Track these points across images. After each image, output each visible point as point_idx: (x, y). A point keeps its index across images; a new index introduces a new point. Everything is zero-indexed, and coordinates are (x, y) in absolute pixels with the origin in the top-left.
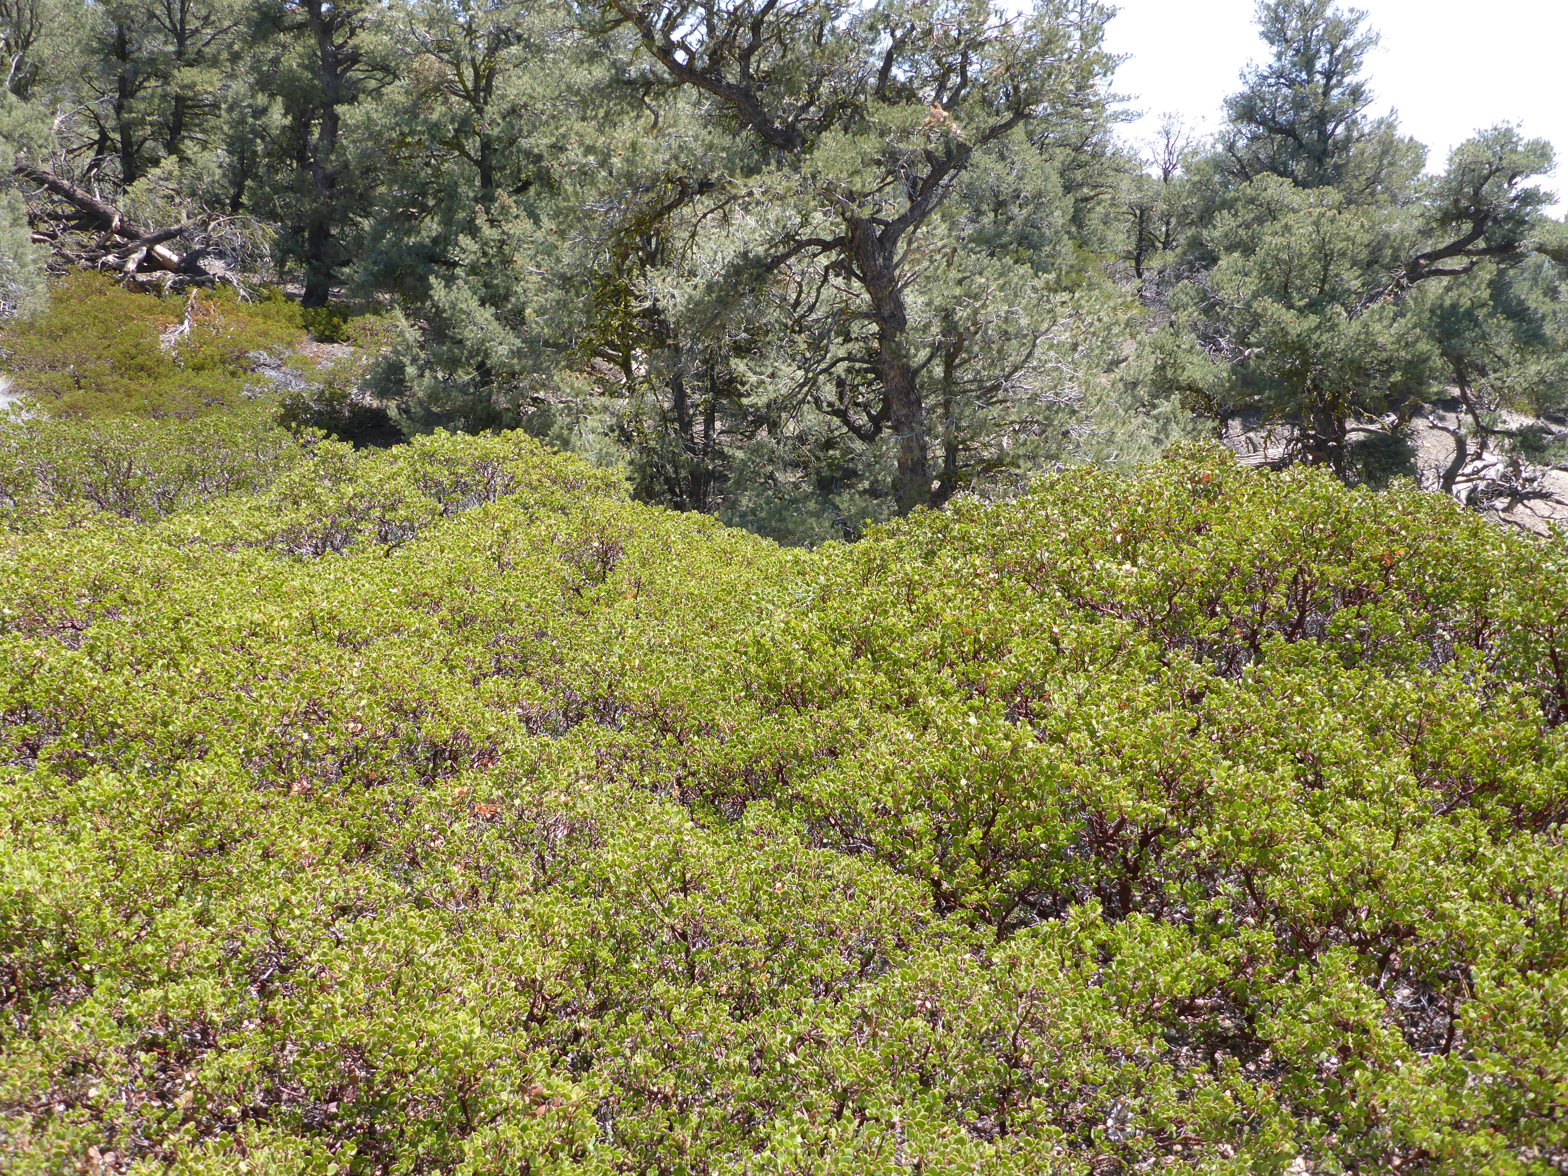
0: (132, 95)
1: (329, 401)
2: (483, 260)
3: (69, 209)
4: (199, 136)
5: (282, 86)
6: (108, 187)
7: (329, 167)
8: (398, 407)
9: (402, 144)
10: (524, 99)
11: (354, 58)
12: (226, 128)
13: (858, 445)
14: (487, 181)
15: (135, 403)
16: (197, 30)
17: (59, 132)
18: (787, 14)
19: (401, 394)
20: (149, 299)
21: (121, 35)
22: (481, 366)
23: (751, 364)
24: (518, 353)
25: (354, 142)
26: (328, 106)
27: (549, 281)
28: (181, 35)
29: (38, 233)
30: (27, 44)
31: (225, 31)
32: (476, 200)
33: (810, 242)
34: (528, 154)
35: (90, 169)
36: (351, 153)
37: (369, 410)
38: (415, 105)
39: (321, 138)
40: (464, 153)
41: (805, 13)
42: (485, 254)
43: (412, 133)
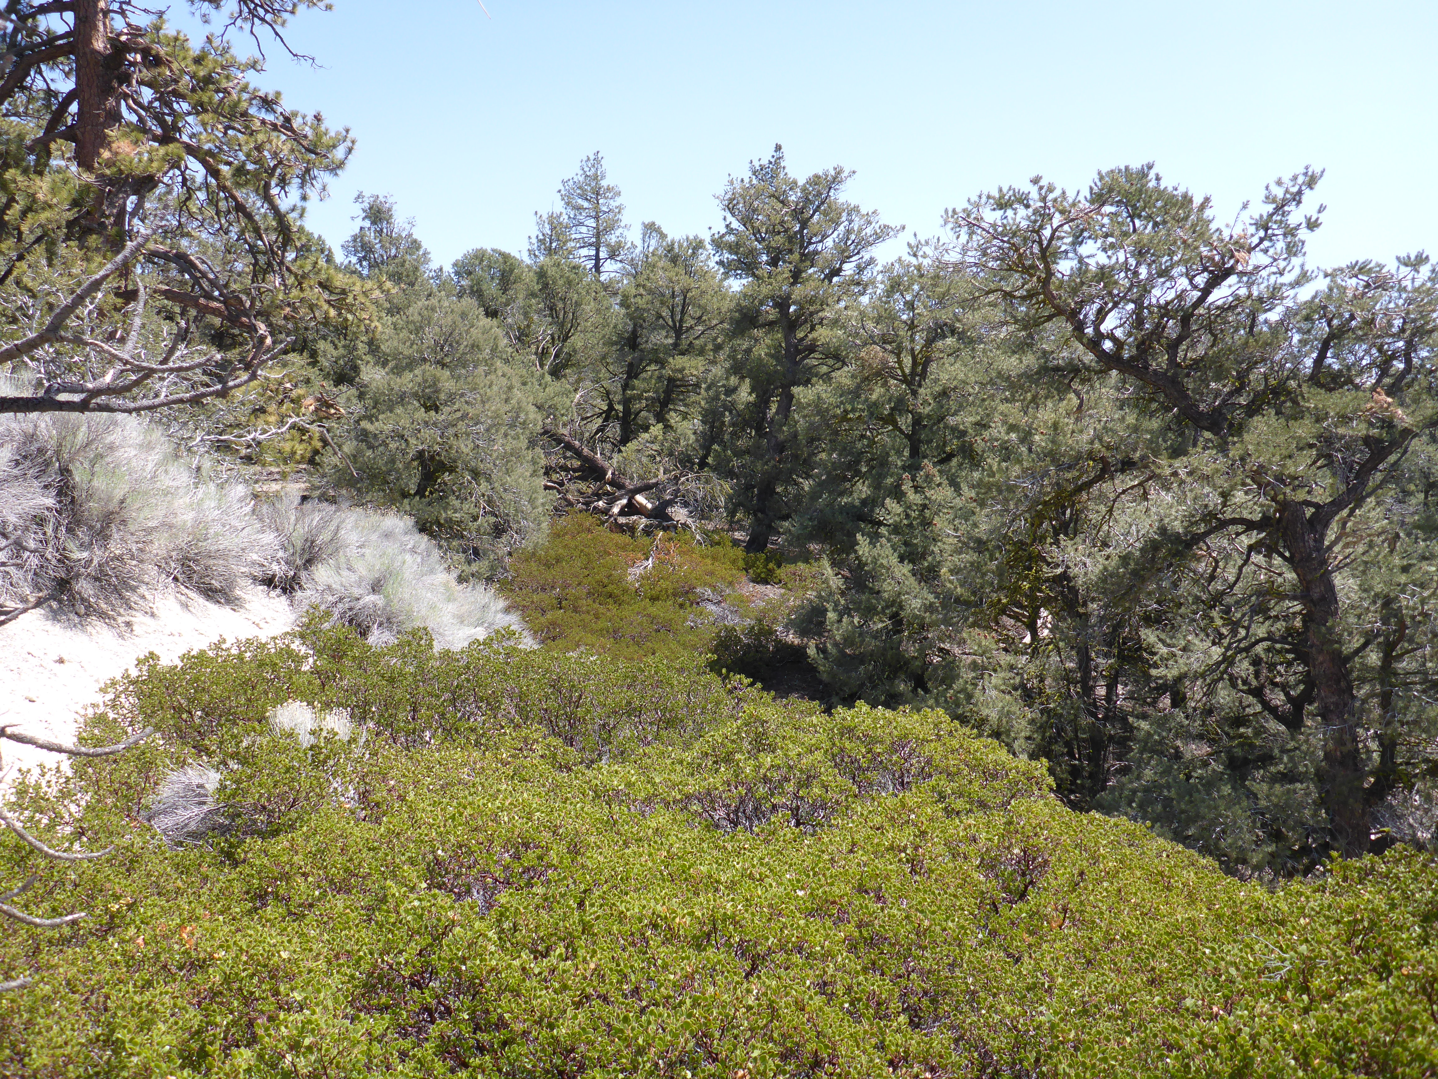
0: (636, 377)
1: (757, 637)
2: (905, 522)
3: (577, 463)
4: (682, 408)
5: (751, 370)
6: (609, 446)
7: (781, 437)
8: (817, 647)
9: (844, 418)
10: (955, 383)
11: (812, 348)
12: (703, 403)
13: (1275, 726)
14: (915, 452)
15: (601, 624)
16: (691, 327)
17: (579, 404)
18: (1218, 308)
19: (820, 635)
20: (626, 538)
21: (634, 332)
22: (894, 616)
23: (1163, 636)
24: (930, 608)
25: (804, 417)
26: (786, 387)
27: (964, 543)
28: (678, 331)
29: (551, 481)
30: (566, 338)
31: (712, 328)
32: (904, 468)
33: (1234, 521)
34: (954, 429)
35: (596, 433)
36: (802, 424)
37: (791, 646)
38: (859, 387)
39: (777, 413)
40: (897, 427)
41: (1236, 306)
42: (908, 516)
43: (854, 410)
